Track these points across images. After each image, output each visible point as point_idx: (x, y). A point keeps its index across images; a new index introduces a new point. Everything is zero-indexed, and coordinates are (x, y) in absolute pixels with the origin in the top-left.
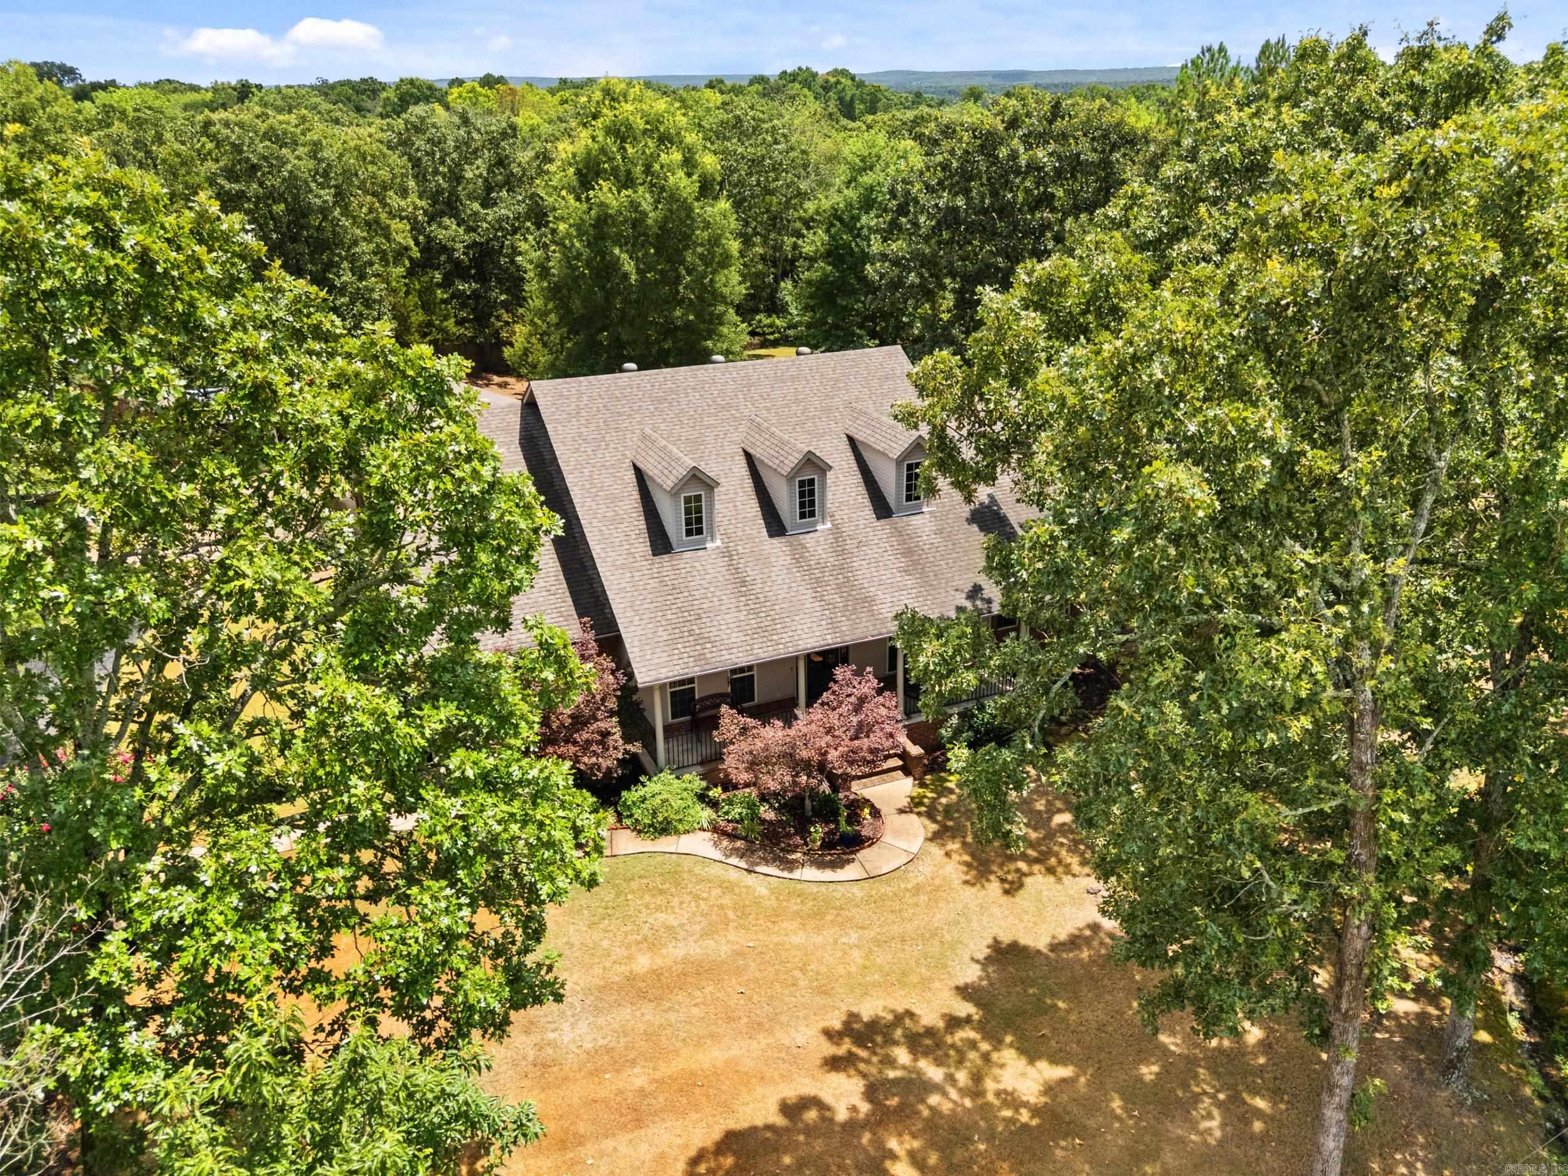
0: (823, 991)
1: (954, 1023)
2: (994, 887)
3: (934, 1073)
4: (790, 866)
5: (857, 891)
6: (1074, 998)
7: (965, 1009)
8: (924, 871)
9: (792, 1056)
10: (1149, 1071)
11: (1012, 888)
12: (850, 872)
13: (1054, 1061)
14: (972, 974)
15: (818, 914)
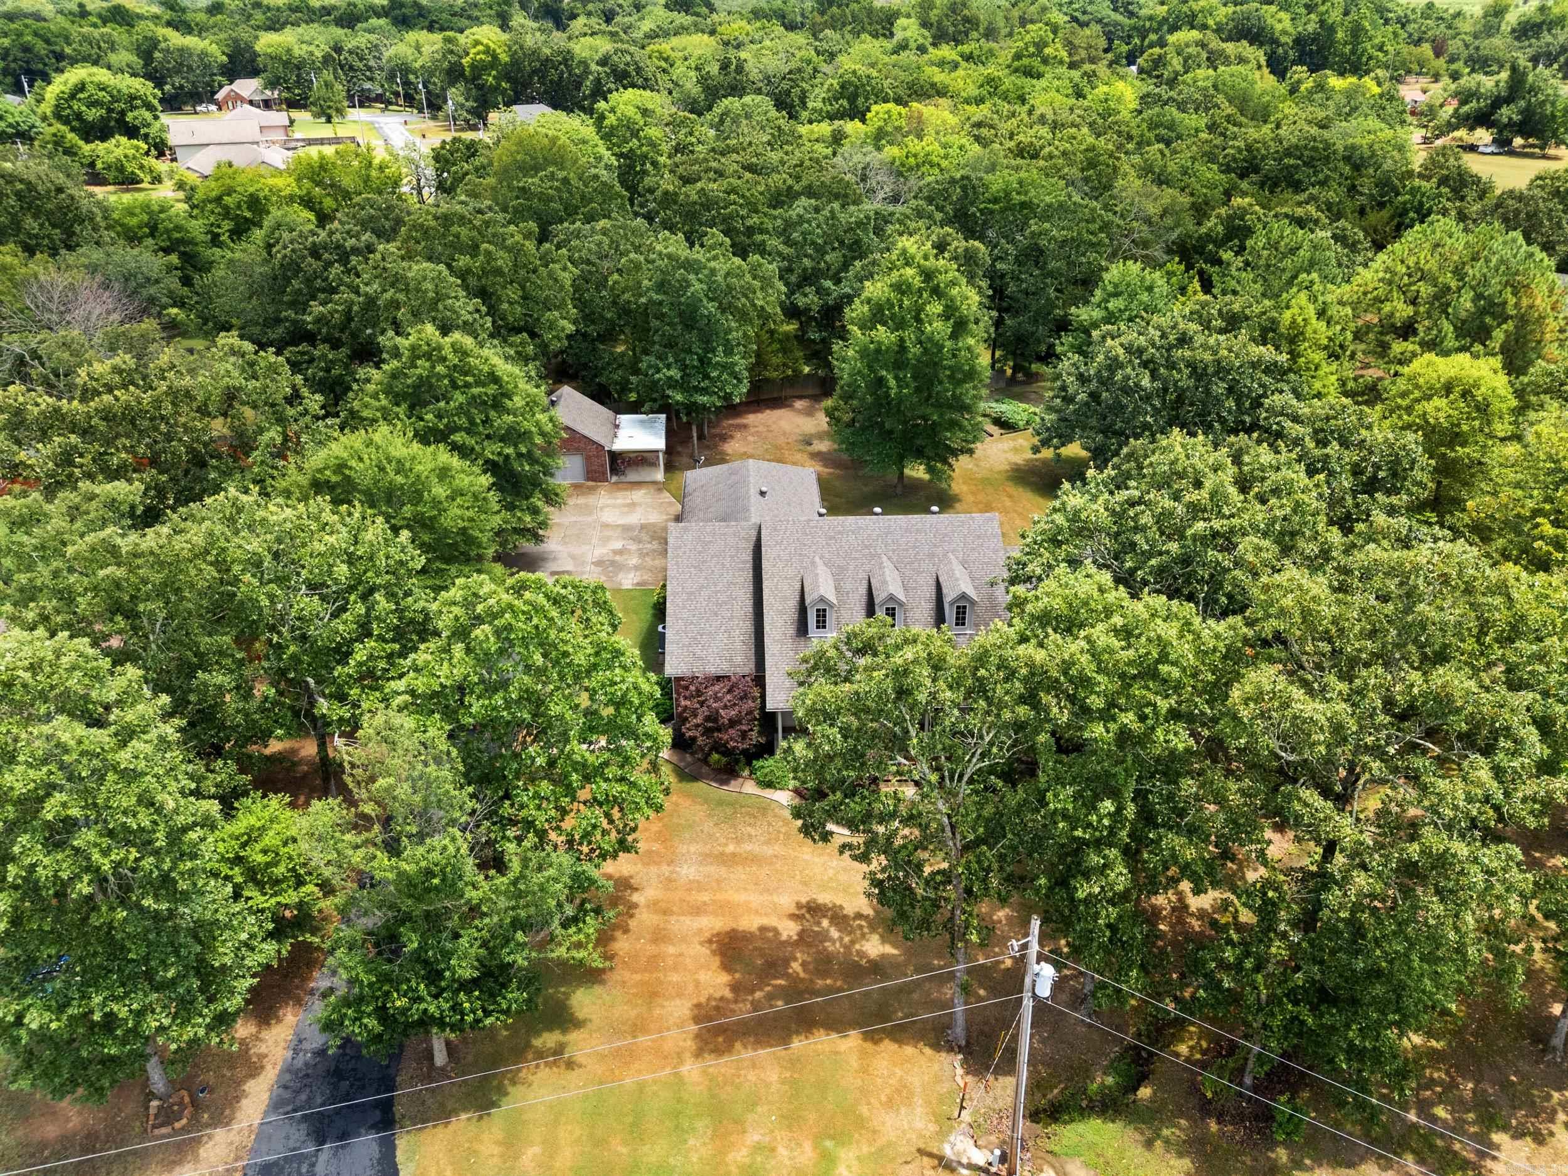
3: (834, 933)
9: (774, 908)
13: (896, 945)
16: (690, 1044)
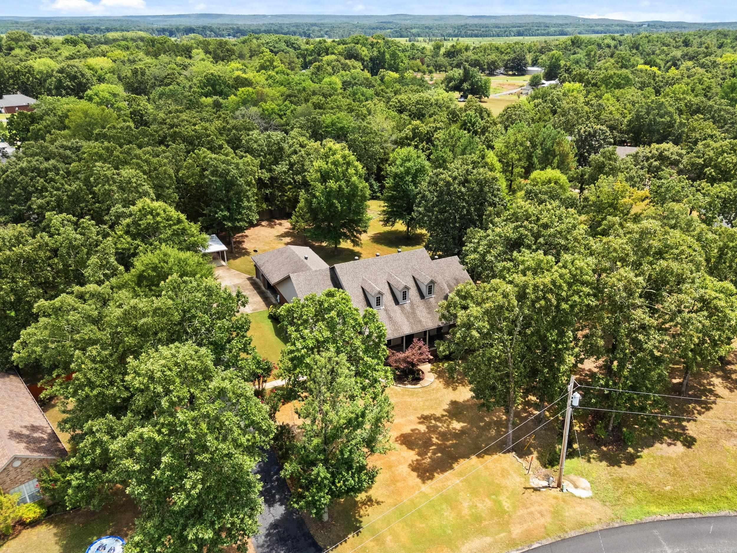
0: (415, 410)
1: (443, 416)
2: (450, 389)
3: (439, 424)
4: (405, 385)
5: (420, 390)
6: (467, 411)
7: (445, 413)
8: (434, 386)
9: (411, 422)
10: (482, 424)
11: (454, 389)
12: (418, 386)
13: (464, 422)
14: (447, 407)
15: (412, 395)
16: (419, 480)
